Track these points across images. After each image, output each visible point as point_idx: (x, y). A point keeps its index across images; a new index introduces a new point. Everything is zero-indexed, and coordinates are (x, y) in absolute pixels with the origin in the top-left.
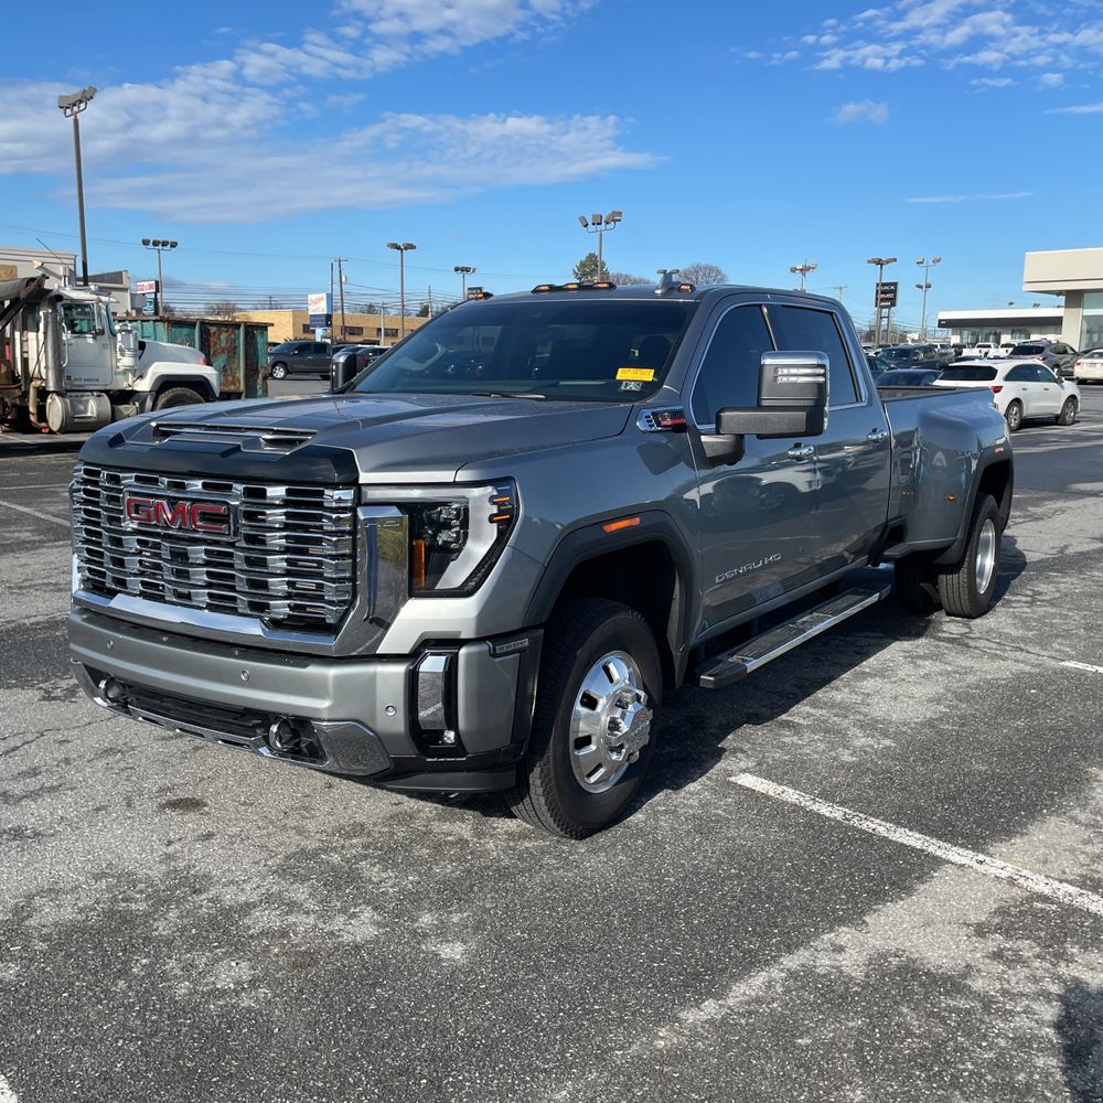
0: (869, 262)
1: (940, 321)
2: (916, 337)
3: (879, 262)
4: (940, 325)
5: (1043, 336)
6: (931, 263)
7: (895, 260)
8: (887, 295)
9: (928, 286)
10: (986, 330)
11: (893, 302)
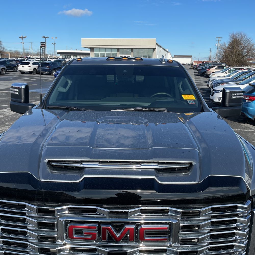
0: (42, 37)
1: (57, 52)
2: (50, 55)
3: (45, 37)
4: (57, 53)
5: (80, 57)
6: (55, 38)
7: (48, 37)
8: (43, 45)
9: (55, 44)
10: (68, 55)
11: (45, 47)
